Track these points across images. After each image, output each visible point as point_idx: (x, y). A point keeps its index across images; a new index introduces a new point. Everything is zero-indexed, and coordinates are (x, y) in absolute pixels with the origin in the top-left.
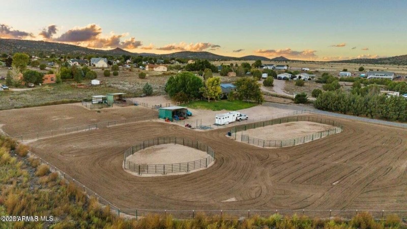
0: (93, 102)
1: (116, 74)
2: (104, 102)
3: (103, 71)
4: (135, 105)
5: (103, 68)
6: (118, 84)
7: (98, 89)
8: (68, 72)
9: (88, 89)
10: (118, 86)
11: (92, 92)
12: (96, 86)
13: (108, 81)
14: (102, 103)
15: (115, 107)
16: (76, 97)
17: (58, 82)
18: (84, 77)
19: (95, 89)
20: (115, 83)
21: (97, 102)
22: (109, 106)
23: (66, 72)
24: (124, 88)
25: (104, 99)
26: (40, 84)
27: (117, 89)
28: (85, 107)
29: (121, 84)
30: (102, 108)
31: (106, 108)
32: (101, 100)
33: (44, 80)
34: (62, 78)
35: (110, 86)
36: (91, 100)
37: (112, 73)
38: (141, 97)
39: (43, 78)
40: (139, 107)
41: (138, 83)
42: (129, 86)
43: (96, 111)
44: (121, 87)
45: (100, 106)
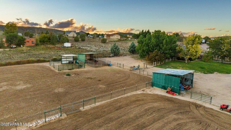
0: (63, 62)
1: (83, 40)
2: (74, 62)
3: (74, 38)
4: (109, 65)
5: (73, 37)
6: (86, 46)
7: (69, 50)
8: (46, 37)
9: (60, 49)
10: (85, 48)
11: (64, 52)
12: (68, 47)
13: (77, 44)
14: (73, 63)
15: (87, 68)
16: (47, 56)
17: (37, 45)
18: (59, 41)
19: (67, 50)
20: (84, 46)
21: (68, 62)
22: (80, 66)
23: (45, 37)
24: (92, 49)
25: (75, 59)
26: (22, 46)
27: (86, 50)
28: (53, 68)
29: (88, 47)
30: (73, 69)
31: (77, 70)
32: (72, 59)
33: (25, 43)
34: (40, 42)
35: (80, 48)
36: (60, 60)
37: (80, 39)
38: (110, 57)
39: (25, 41)
40: (114, 67)
41: (102, 46)
42: (95, 48)
43: (64, 73)
44: (89, 49)
45: (70, 67)
